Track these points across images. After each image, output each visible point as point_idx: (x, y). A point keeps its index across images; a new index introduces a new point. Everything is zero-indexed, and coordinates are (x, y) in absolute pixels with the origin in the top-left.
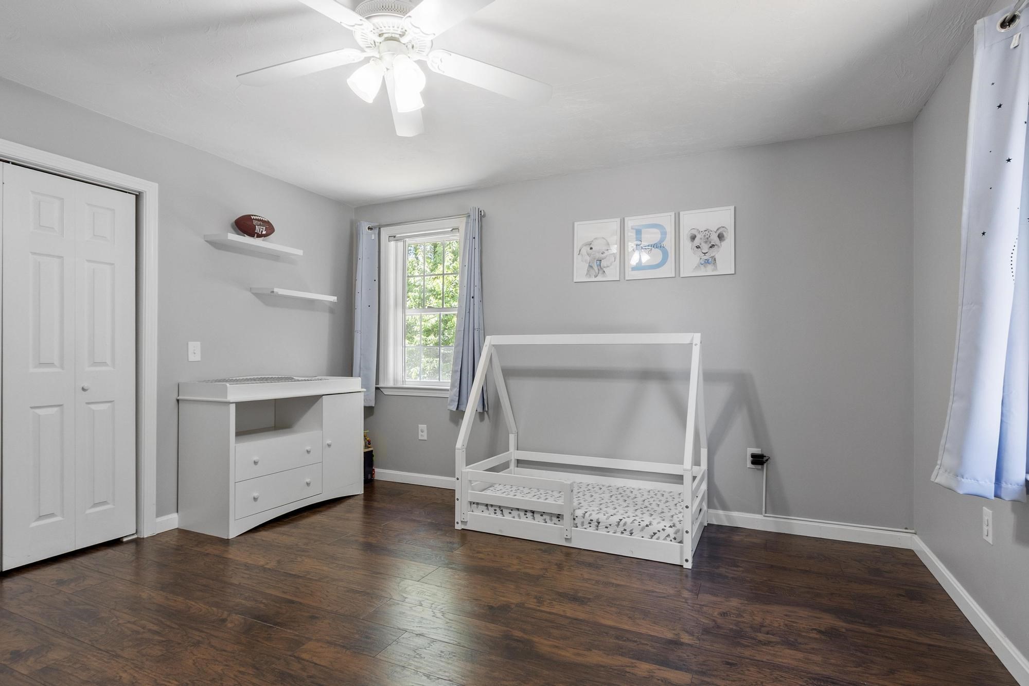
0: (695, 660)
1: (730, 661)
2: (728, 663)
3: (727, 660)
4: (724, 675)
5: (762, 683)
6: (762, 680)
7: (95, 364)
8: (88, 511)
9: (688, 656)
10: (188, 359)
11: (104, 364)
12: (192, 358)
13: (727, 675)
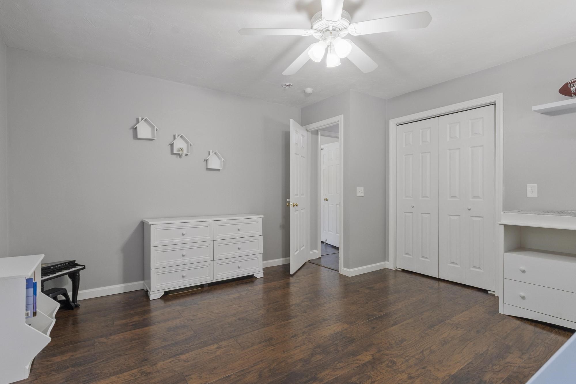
0: (163, 353)
1: (146, 361)
2: (146, 360)
3: (147, 361)
4: (145, 354)
5: (126, 360)
6: (126, 361)
7: (474, 197)
8: (471, 269)
9: (167, 352)
10: (527, 196)
11: (478, 197)
12: (529, 195)
13: (144, 355)
